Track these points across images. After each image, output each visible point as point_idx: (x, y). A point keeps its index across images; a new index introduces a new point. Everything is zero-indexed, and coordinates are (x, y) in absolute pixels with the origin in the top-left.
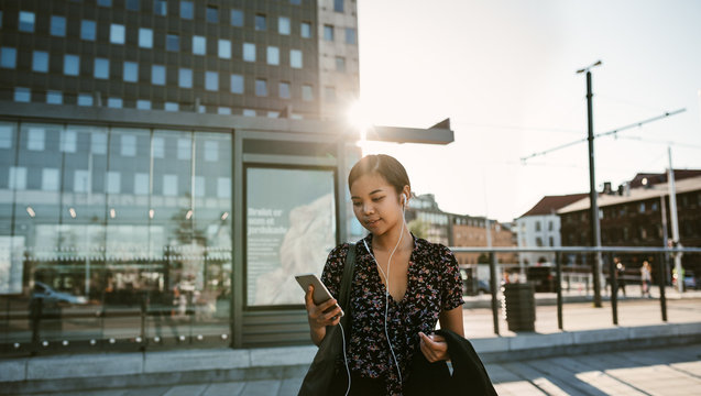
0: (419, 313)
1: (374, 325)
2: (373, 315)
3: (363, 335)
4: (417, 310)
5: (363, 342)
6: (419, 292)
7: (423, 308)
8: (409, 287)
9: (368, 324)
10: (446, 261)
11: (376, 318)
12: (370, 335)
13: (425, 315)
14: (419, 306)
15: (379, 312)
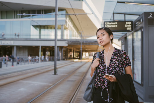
0: (112, 69)
1: (102, 74)
2: (101, 71)
3: (99, 77)
4: (112, 68)
5: (99, 78)
6: (113, 63)
7: (113, 68)
8: (110, 62)
9: (100, 74)
10: (123, 53)
11: (102, 72)
12: (101, 76)
13: (114, 70)
14: (112, 67)
15: (102, 70)
